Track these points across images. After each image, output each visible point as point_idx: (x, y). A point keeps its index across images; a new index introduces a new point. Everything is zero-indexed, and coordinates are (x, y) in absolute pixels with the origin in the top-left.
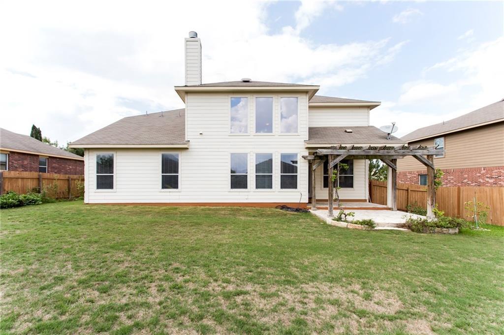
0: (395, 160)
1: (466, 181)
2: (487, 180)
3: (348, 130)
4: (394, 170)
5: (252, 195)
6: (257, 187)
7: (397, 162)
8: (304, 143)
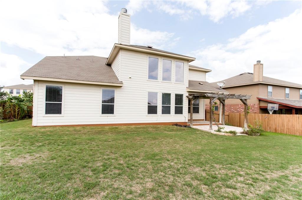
0: (225, 100)
1: (232, 110)
2: (241, 110)
3: (201, 83)
4: (224, 105)
5: (159, 118)
6: (163, 113)
7: (225, 101)
8: (186, 89)
